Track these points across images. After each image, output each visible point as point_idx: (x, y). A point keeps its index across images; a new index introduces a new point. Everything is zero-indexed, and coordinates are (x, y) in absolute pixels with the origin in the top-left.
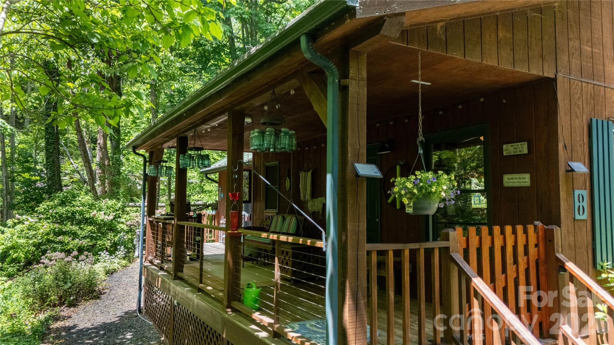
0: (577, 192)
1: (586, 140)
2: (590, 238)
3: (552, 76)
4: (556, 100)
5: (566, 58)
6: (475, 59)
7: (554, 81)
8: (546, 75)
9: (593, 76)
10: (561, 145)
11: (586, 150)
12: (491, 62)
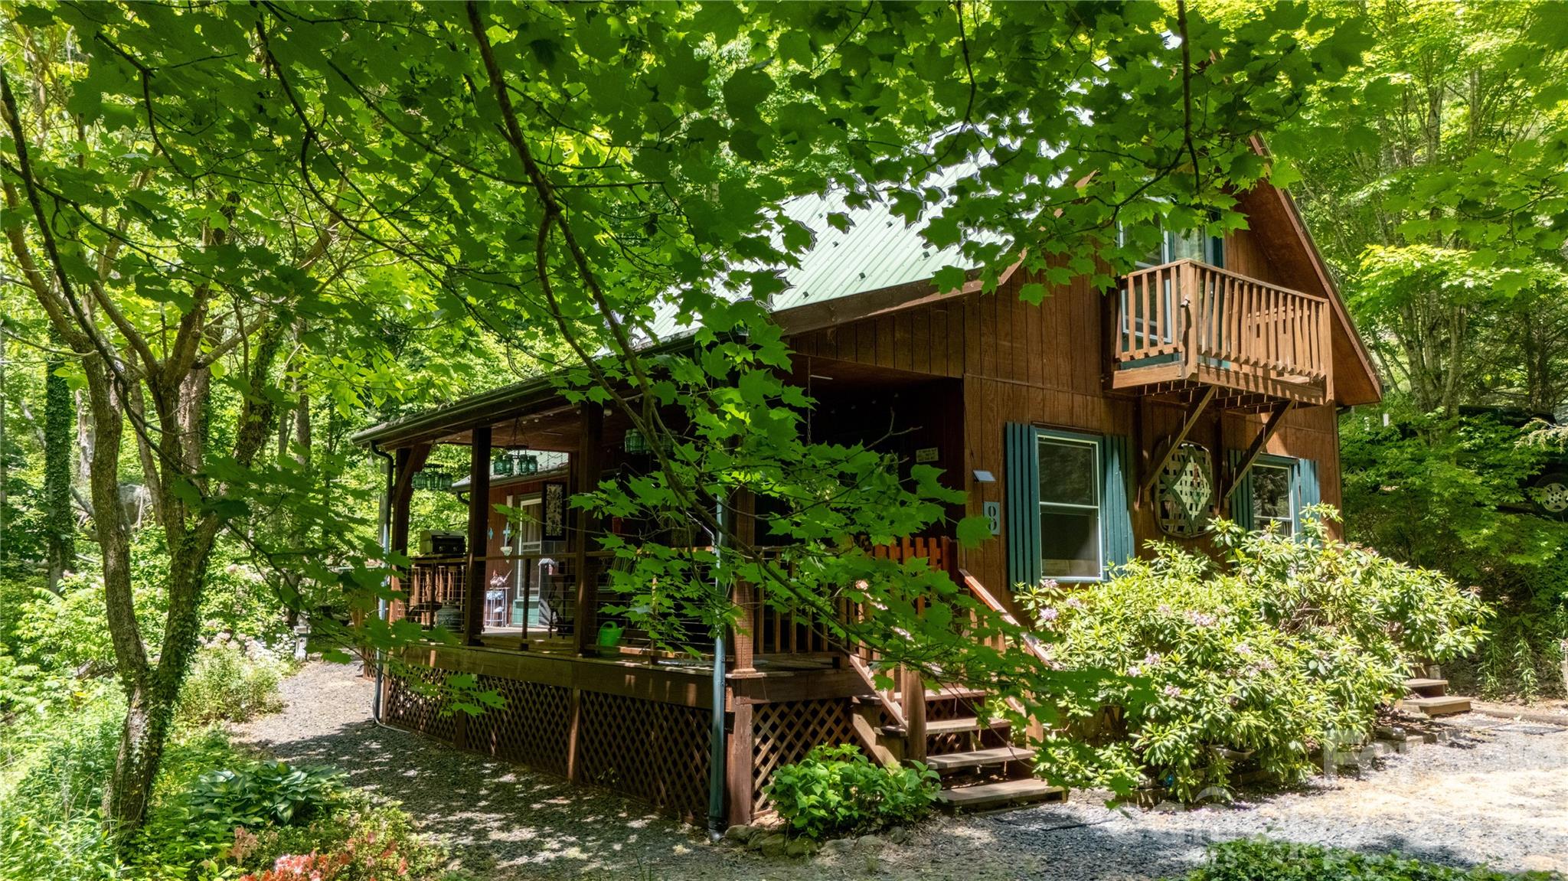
0: (987, 505)
1: (1000, 446)
2: (1004, 556)
3: (959, 376)
4: (963, 403)
5: (977, 356)
6: (870, 363)
7: (958, 383)
8: (951, 375)
9: (1011, 374)
10: (967, 452)
11: (1001, 458)
12: (888, 364)
